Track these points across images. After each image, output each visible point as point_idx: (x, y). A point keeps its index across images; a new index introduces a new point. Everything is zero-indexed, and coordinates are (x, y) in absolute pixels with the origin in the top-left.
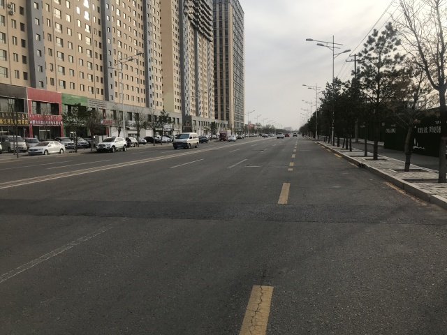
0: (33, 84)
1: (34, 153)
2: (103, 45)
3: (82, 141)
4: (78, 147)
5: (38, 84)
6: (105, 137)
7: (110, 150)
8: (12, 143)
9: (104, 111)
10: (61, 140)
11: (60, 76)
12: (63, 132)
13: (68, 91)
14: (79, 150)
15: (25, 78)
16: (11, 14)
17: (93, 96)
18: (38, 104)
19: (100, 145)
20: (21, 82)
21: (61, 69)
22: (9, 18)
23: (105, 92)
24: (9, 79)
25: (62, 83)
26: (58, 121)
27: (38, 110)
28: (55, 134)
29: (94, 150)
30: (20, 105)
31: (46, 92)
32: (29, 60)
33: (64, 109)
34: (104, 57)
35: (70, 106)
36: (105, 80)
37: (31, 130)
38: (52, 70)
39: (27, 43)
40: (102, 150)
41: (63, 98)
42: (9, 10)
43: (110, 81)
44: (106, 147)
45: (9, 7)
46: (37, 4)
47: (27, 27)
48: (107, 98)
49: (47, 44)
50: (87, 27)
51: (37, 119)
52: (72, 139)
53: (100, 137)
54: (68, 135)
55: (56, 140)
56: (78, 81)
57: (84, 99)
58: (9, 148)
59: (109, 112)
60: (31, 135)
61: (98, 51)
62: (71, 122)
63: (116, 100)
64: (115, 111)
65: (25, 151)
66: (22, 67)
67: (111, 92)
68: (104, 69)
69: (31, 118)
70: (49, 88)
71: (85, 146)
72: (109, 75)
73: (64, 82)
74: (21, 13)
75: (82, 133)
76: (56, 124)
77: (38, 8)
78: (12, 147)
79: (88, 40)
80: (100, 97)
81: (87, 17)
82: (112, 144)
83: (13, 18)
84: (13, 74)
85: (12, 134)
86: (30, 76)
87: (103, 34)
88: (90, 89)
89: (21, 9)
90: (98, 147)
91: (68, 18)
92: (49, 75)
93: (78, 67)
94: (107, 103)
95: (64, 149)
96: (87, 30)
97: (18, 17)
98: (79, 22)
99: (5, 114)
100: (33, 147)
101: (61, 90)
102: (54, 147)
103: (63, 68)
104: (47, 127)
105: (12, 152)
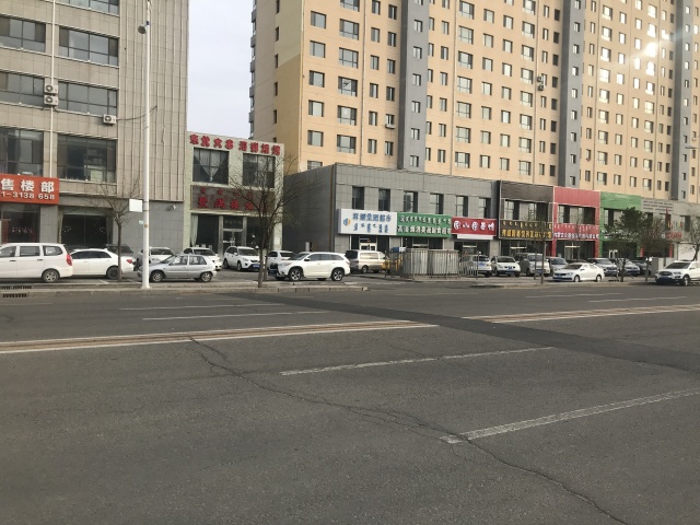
0: (561, 182)
1: (560, 279)
2: (675, 112)
3: (630, 265)
4: (623, 274)
5: (569, 180)
6: (669, 261)
7: (680, 282)
8: (533, 263)
9: (668, 217)
10: (596, 262)
11: (601, 167)
12: (599, 250)
13: (611, 188)
14: (625, 279)
15: (552, 174)
16: (541, 89)
17: (649, 195)
18: (567, 208)
19: (662, 273)
20: (546, 180)
21: (602, 156)
22: (537, 96)
23: (673, 188)
24: (531, 177)
25: (601, 176)
26: (597, 234)
27: (567, 219)
28: (587, 252)
29: (652, 280)
30: (543, 210)
31: (579, 191)
32: (558, 149)
33: (602, 216)
34: (674, 130)
35: (611, 212)
36: (673, 167)
37: (554, 246)
38: (589, 159)
39: (559, 127)
40: (665, 281)
41: (603, 199)
42: (538, 84)
43: (683, 167)
44: (673, 276)
45: (539, 80)
46: (577, 69)
47: (559, 104)
48: (674, 197)
49: (586, 122)
50: (650, 86)
51: (564, 230)
52: (613, 261)
53: (661, 260)
54: (605, 255)
55: (590, 261)
56: (627, 171)
57: (637, 199)
58: (528, 269)
59: (677, 220)
60: (554, 253)
61: (666, 120)
62: (618, 235)
63: (691, 198)
64: (688, 218)
65: (547, 275)
66: (548, 159)
67: (682, 185)
68: (673, 149)
69: (557, 230)
70: (583, 185)
71: (634, 274)
72: (682, 158)
73: (605, 175)
74: (554, 85)
75: (628, 251)
76: (591, 237)
77: (577, 74)
78: (532, 269)
79: (649, 106)
80: (662, 195)
81: (650, 71)
82: (684, 272)
83: (543, 93)
84: (537, 169)
85: (531, 250)
86: (558, 171)
87: (675, 94)
88: (646, 182)
89: (555, 79)
90: (659, 276)
91: (620, 79)
92: (584, 165)
93: (628, 151)
94: (675, 204)
95: (603, 275)
96: (649, 91)
97: (550, 92)
98: (637, 81)
99: (524, 223)
100: (560, 269)
101: (600, 188)
102: (589, 272)
103: (606, 154)
104: (575, 243)
105: (532, 275)
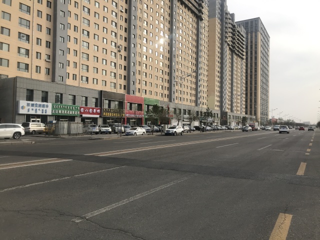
0: (128, 93)
1: (128, 134)
2: (170, 67)
3: (156, 128)
4: (153, 131)
5: (131, 92)
6: (169, 126)
7: (173, 134)
8: (117, 128)
9: (169, 108)
10: (143, 127)
11: (144, 87)
12: (144, 121)
13: (148, 96)
14: (154, 133)
15: (125, 89)
16: (119, 51)
17: (162, 99)
18: (131, 104)
19: (167, 131)
20: (122, 91)
21: (144, 82)
22: (118, 54)
23: (170, 97)
24: (116, 90)
25: (144, 91)
26: (143, 115)
27: (131, 108)
28: (139, 123)
29: (163, 134)
30: (121, 104)
31: (136, 97)
32: (127, 78)
33: (145, 108)
34: (170, 74)
35: (148, 106)
36: (170, 89)
37: (126, 120)
38: (139, 83)
39: (127, 68)
40: (168, 134)
41: (145, 100)
42: (119, 49)
43: (173, 89)
44: (171, 132)
45: (119, 47)
46: (134, 44)
47: (127, 59)
48: (170, 101)
49: (138, 68)
50: (161, 55)
51: (130, 113)
52: (149, 126)
53: (166, 126)
54: (146, 124)
55: (140, 126)
56: (154, 89)
57: (157, 101)
58: (115, 130)
59: (172, 110)
60: (126, 123)
61: (167, 70)
62: (151, 116)
63: (176, 101)
64: (175, 109)
65: (123, 133)
66: (123, 82)
67: (173, 96)
68: (170, 82)
69: (127, 113)
70: (137, 94)
71: (157, 131)
72: (173, 85)
73: (146, 90)
74: (125, 50)
75: (154, 122)
76: (140, 116)
77: (134, 47)
78: (116, 130)
79: (161, 64)
80: (166, 99)
81: (161, 50)
82: (175, 130)
83: (121, 53)
84: (118, 86)
85: (116, 122)
86: (127, 88)
87: (170, 60)
88: (161, 94)
89: (125, 48)
90: (166, 132)
91: (150, 51)
92: (138, 86)
93: (154, 81)
94: (171, 103)
95: (145, 132)
96: (161, 58)
97: (123, 53)
98: (157, 53)
99: (113, 110)
100: (128, 130)
101: (144, 96)
102: (140, 131)
103: (146, 82)
104: (134, 118)
105: (117, 133)
